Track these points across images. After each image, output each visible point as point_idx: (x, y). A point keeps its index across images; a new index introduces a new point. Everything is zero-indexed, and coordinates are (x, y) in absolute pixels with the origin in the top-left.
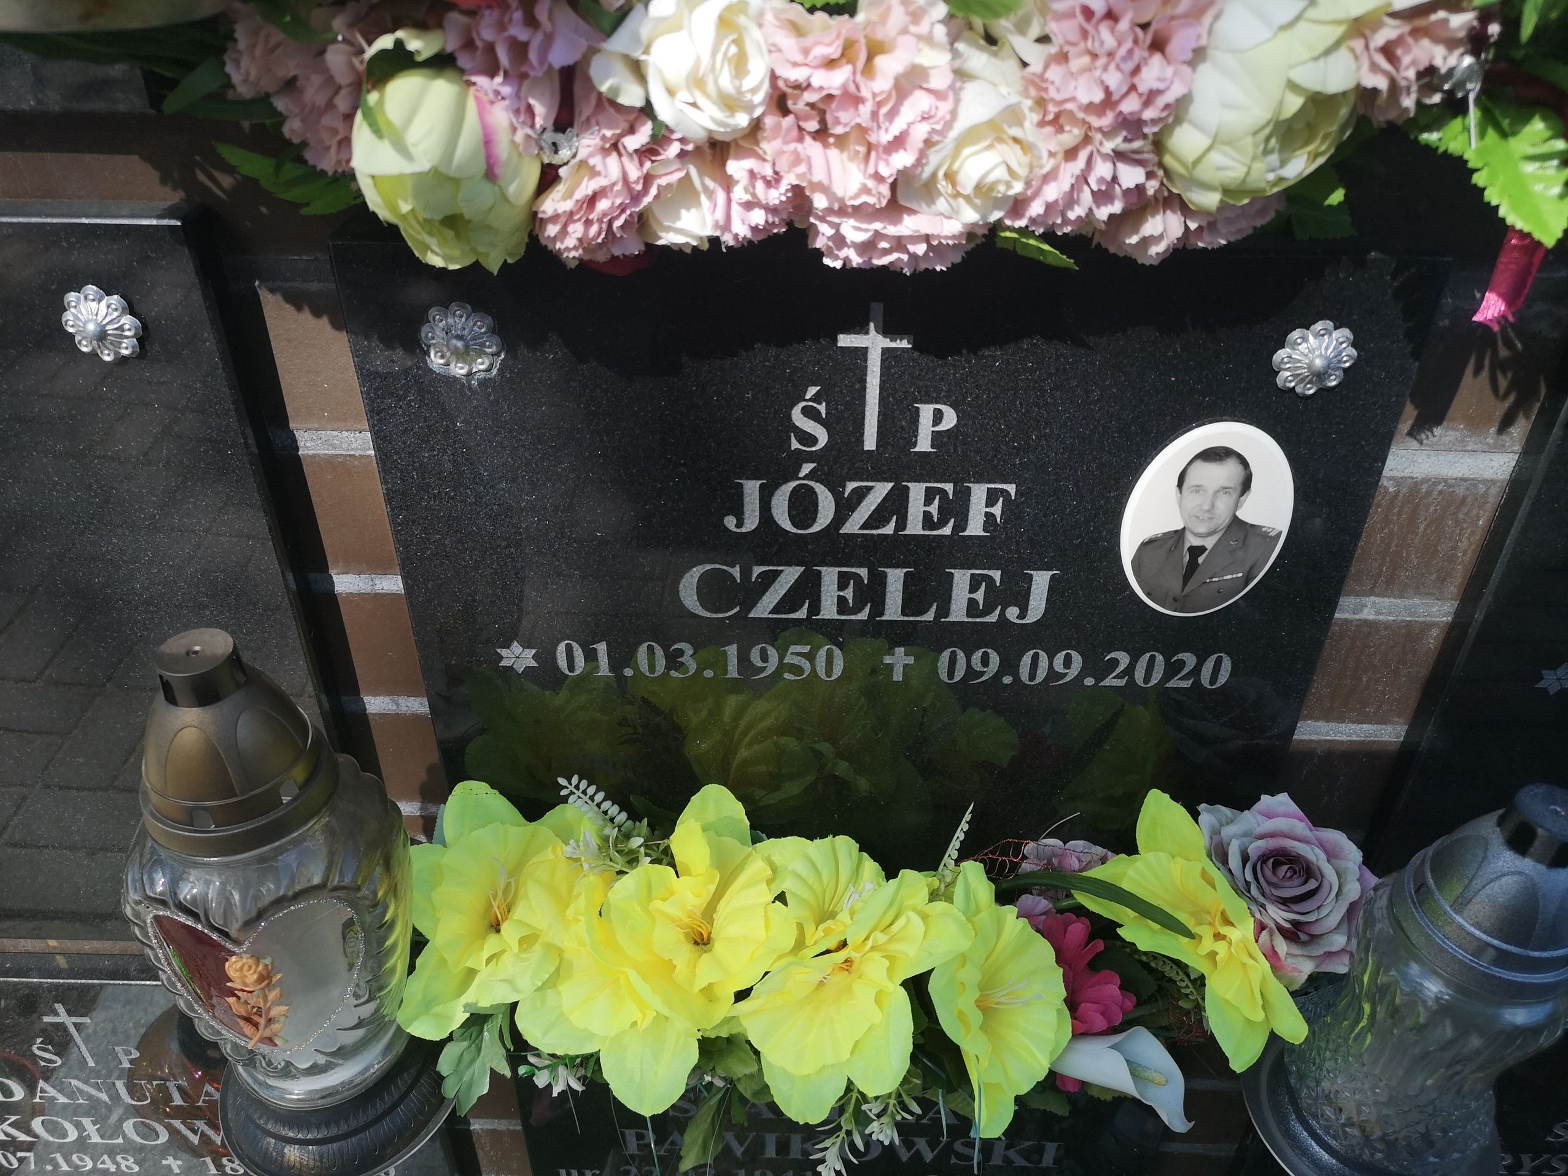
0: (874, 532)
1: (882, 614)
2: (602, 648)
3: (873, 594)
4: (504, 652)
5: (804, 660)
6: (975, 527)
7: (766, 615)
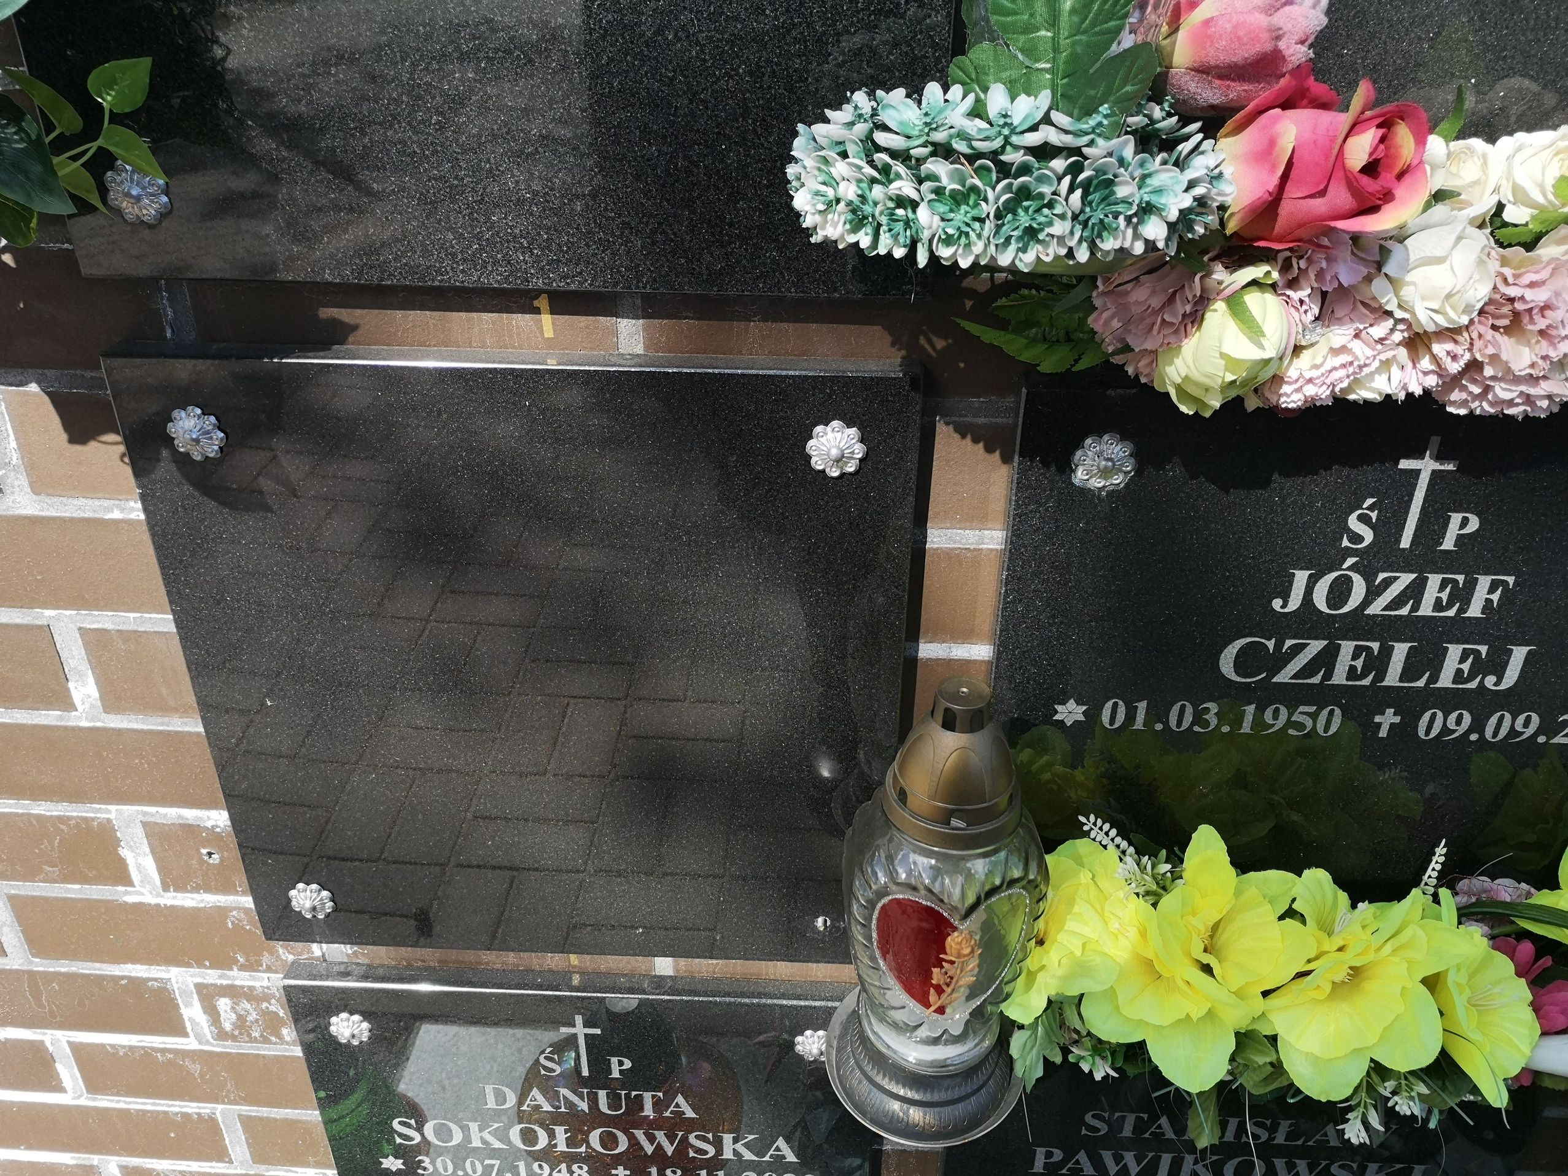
0: (1392, 613)
1: (1383, 680)
2: (1142, 706)
3: (1378, 664)
4: (1059, 708)
5: (1308, 718)
6: (1475, 611)
7: (1286, 680)
